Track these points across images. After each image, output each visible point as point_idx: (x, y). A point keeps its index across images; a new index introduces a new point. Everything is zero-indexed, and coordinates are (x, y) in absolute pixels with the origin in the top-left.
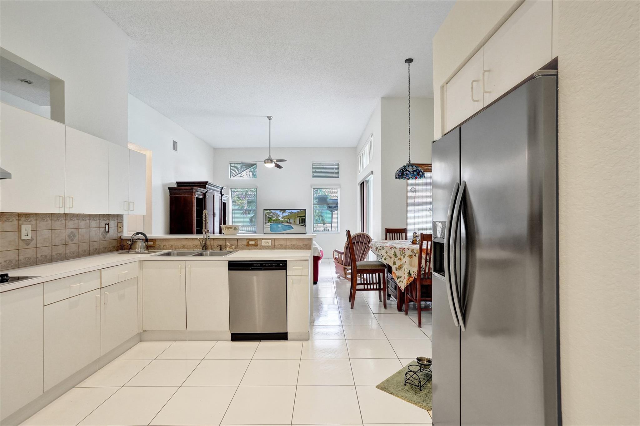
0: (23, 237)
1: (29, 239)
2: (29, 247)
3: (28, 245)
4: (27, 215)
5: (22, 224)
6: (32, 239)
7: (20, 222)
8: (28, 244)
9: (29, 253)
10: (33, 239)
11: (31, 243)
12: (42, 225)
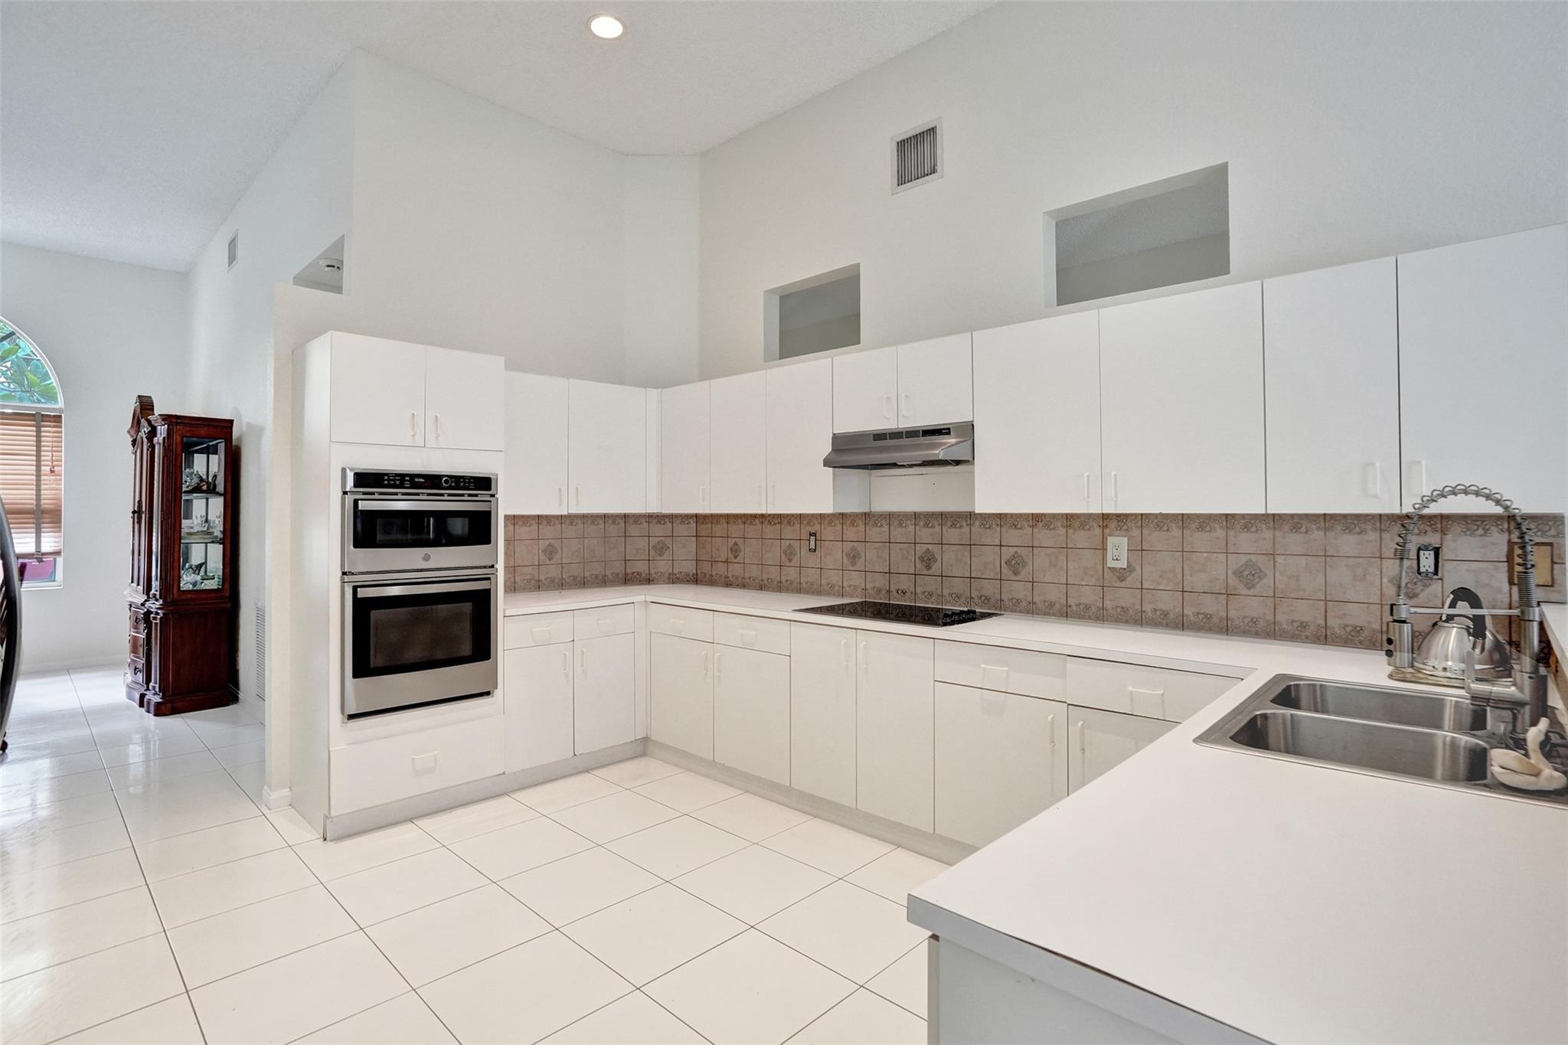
0: (1111, 564)
1: (1125, 569)
2: (1123, 584)
3: (1122, 581)
4: (1121, 518)
5: (1110, 536)
6: (1130, 568)
7: (1107, 531)
8: (1122, 579)
9: (1126, 598)
10: (1135, 570)
11: (1129, 578)
12: (1156, 539)
